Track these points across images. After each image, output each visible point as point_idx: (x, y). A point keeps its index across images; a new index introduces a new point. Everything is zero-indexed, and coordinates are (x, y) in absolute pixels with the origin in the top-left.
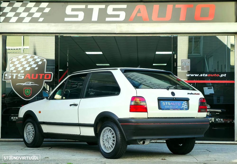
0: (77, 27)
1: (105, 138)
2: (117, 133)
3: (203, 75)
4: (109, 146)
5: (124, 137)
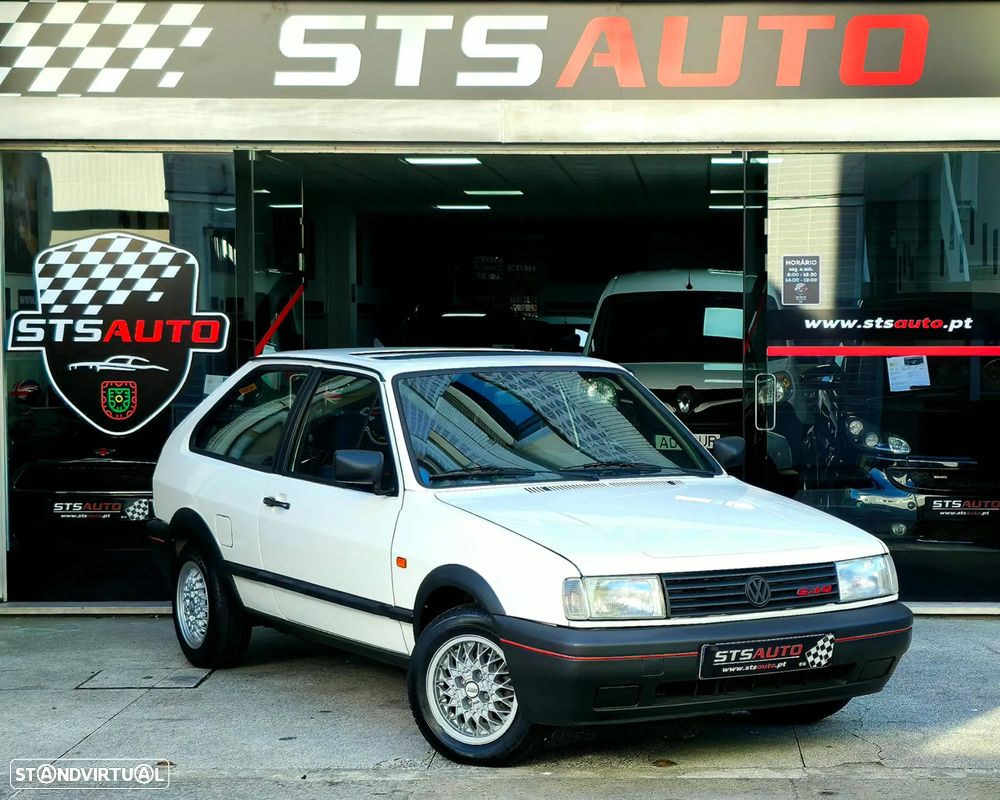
0: (328, 117)
3: (874, 323)
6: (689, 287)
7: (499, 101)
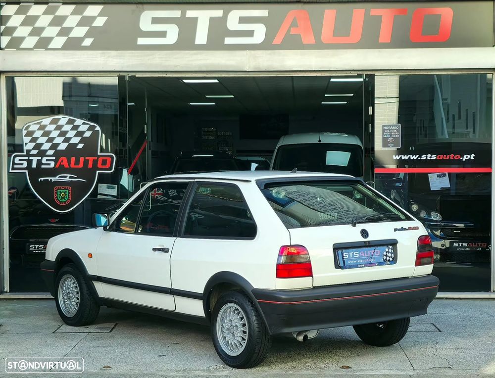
0: (164, 59)
1: (227, 325)
2: (251, 317)
3: (427, 157)
4: (235, 343)
5: (266, 327)
6: (320, 141)
7: (246, 51)
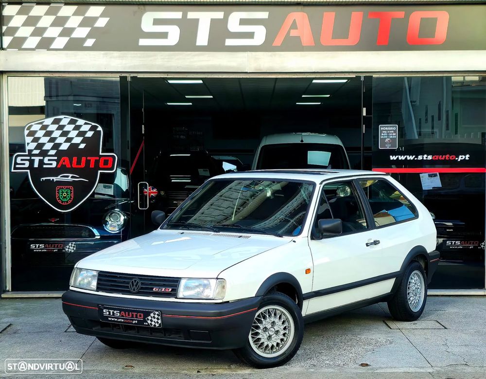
0: (166, 60)
3: (423, 157)
6: (302, 141)
7: (247, 52)
